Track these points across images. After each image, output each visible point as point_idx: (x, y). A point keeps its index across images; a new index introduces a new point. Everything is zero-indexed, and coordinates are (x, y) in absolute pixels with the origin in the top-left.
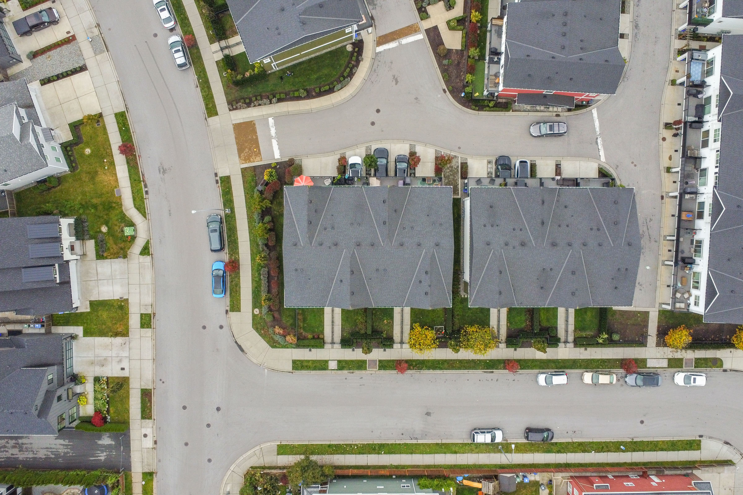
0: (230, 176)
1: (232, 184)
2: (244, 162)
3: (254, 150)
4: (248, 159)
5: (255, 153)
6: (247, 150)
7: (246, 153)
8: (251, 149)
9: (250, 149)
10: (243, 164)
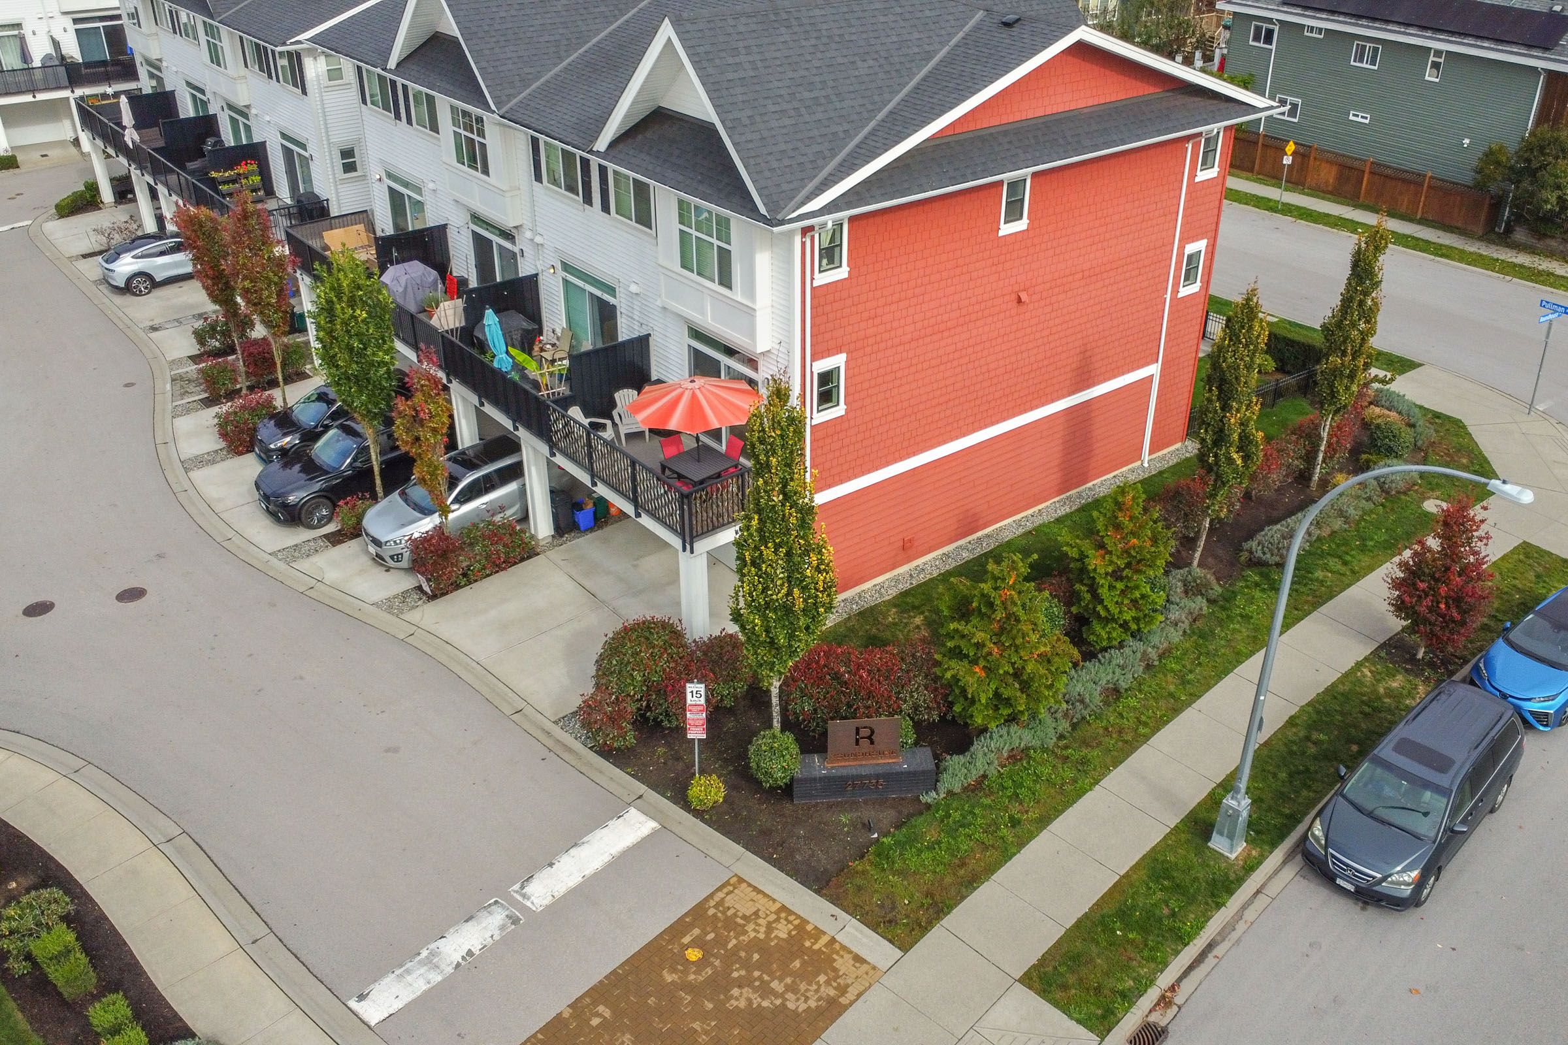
0: (1027, 980)
1: (1056, 934)
2: (843, 964)
3: (702, 964)
4: (802, 951)
5: (721, 942)
6: (740, 998)
7: (765, 991)
8: (712, 981)
9: (720, 985)
10: (858, 959)
